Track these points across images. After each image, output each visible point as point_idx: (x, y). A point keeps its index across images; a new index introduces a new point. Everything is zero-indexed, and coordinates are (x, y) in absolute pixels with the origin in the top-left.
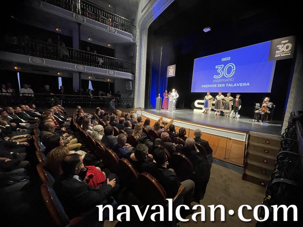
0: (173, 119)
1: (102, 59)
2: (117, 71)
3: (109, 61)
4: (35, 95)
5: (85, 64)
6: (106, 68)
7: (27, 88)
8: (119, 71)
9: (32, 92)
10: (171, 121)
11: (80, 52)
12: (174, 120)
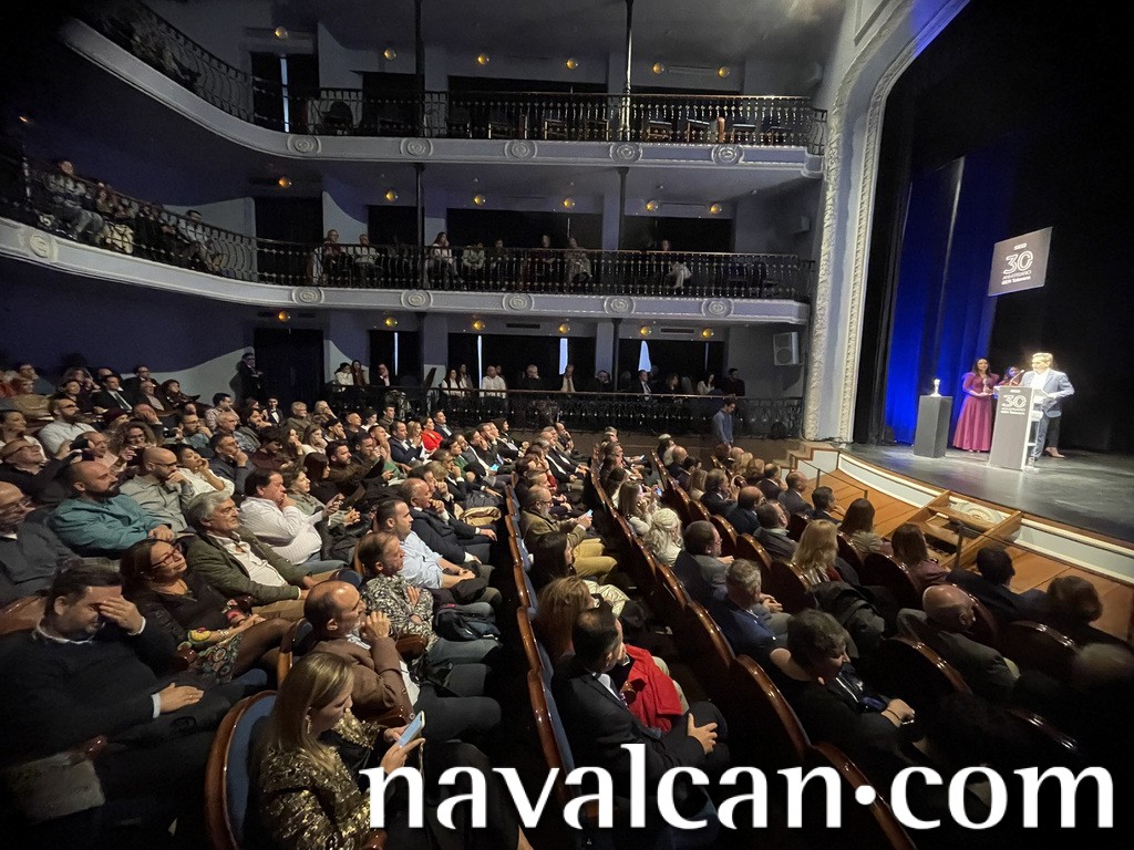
0: (1024, 514)
1: (689, 266)
2: (737, 300)
3: (711, 267)
4: (509, 395)
5: (634, 293)
6: (702, 296)
7: (493, 377)
8: (747, 297)
9: (504, 388)
10: (1008, 520)
11: (622, 257)
12: (1024, 521)
